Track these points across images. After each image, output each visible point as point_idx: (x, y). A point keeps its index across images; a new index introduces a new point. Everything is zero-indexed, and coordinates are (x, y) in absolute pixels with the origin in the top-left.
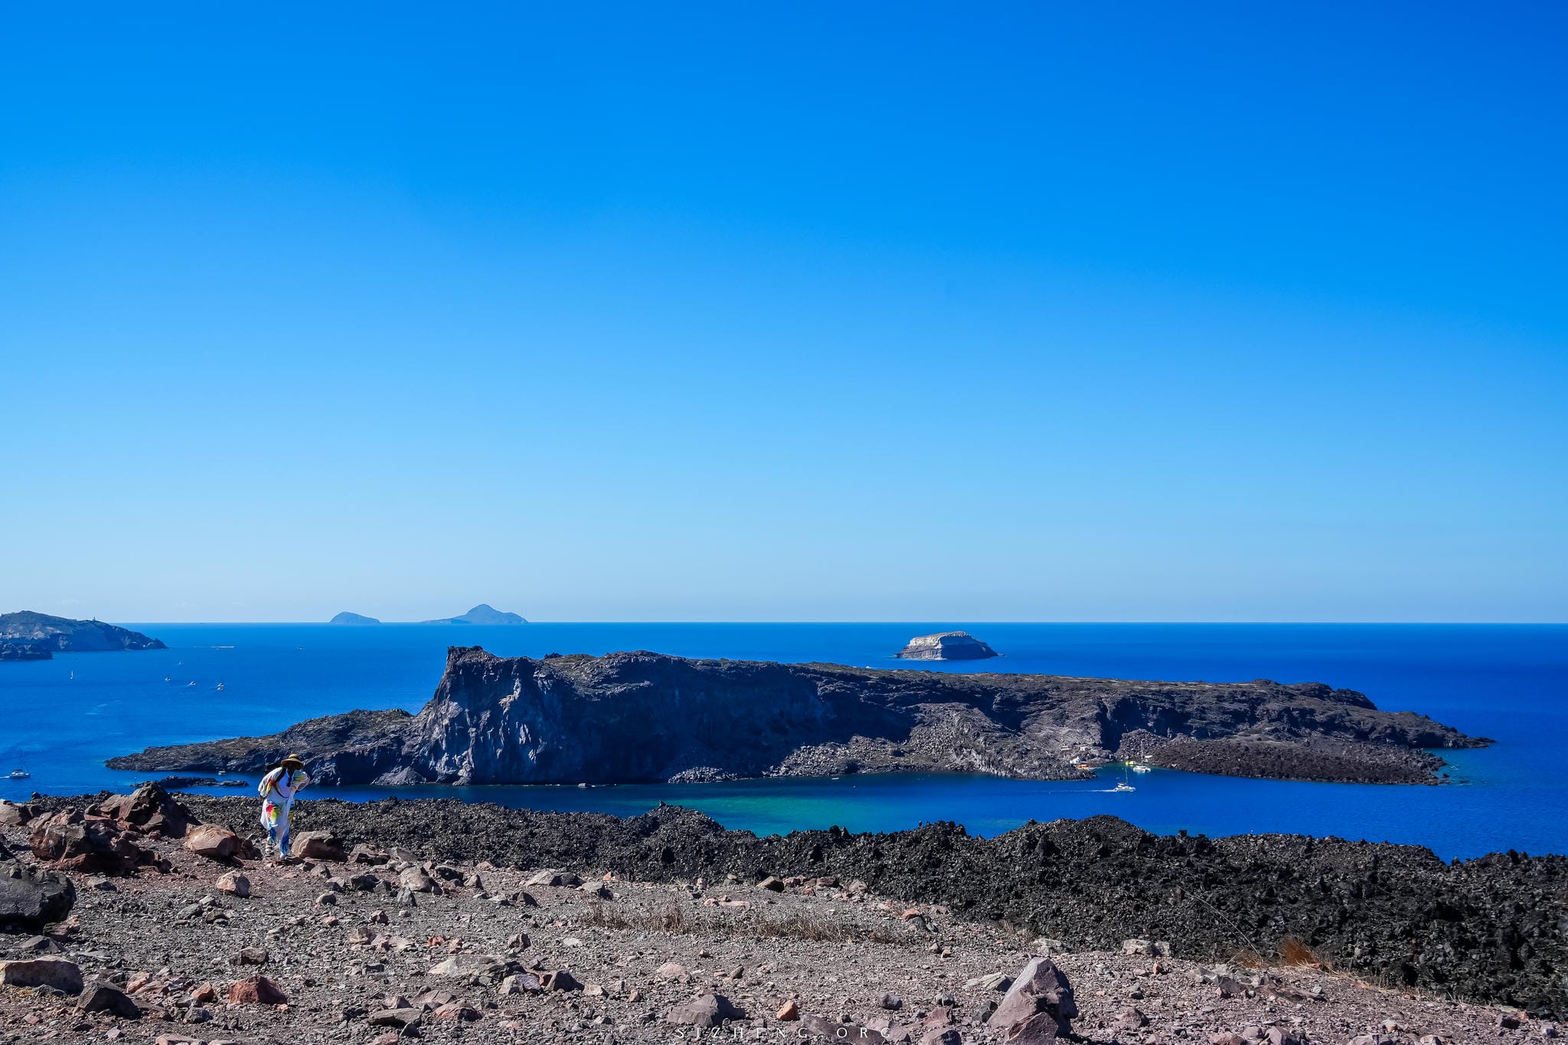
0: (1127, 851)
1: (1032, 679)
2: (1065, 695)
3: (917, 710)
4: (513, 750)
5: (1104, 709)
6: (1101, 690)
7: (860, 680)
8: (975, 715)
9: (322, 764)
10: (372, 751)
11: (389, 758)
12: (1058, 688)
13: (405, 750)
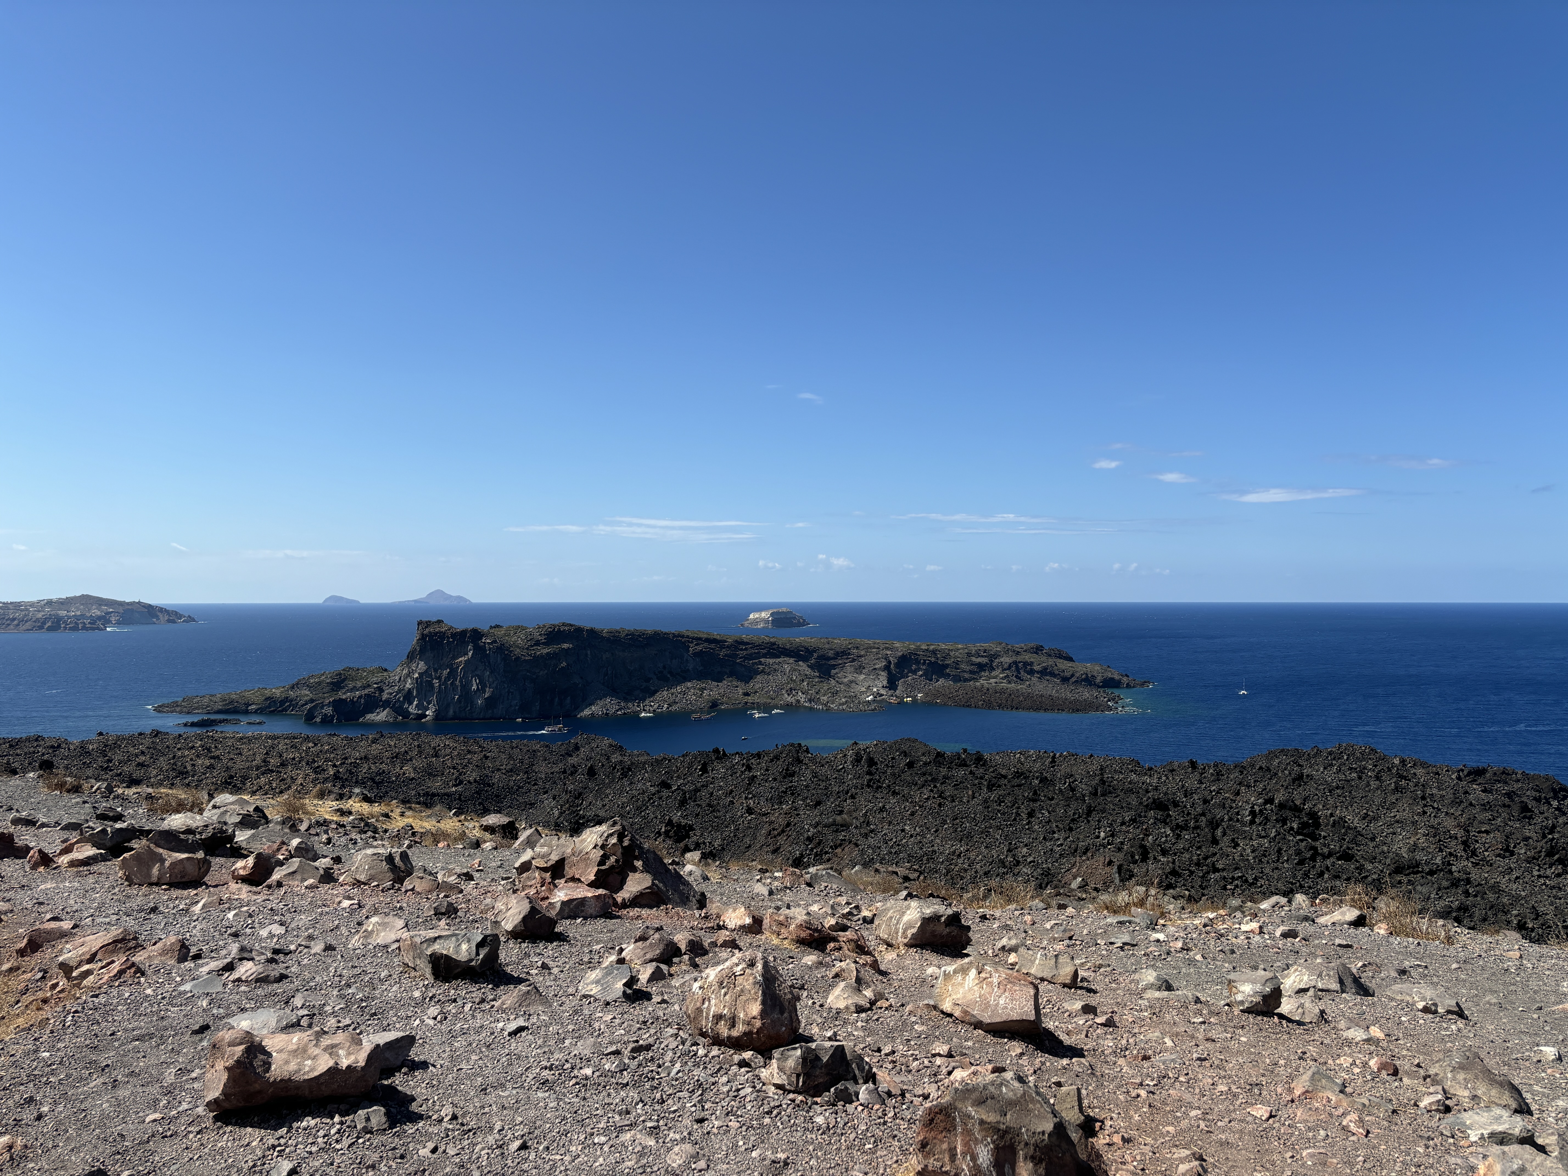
0: (926, 764)
1: (840, 642)
2: (862, 653)
3: (760, 663)
4: (467, 696)
5: (890, 662)
6: (887, 648)
7: (718, 642)
8: (799, 666)
9: (322, 708)
10: (360, 697)
11: (372, 703)
12: (857, 648)
13: (385, 696)
